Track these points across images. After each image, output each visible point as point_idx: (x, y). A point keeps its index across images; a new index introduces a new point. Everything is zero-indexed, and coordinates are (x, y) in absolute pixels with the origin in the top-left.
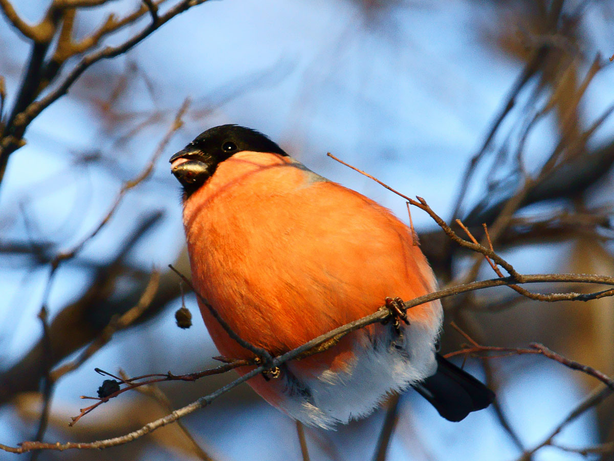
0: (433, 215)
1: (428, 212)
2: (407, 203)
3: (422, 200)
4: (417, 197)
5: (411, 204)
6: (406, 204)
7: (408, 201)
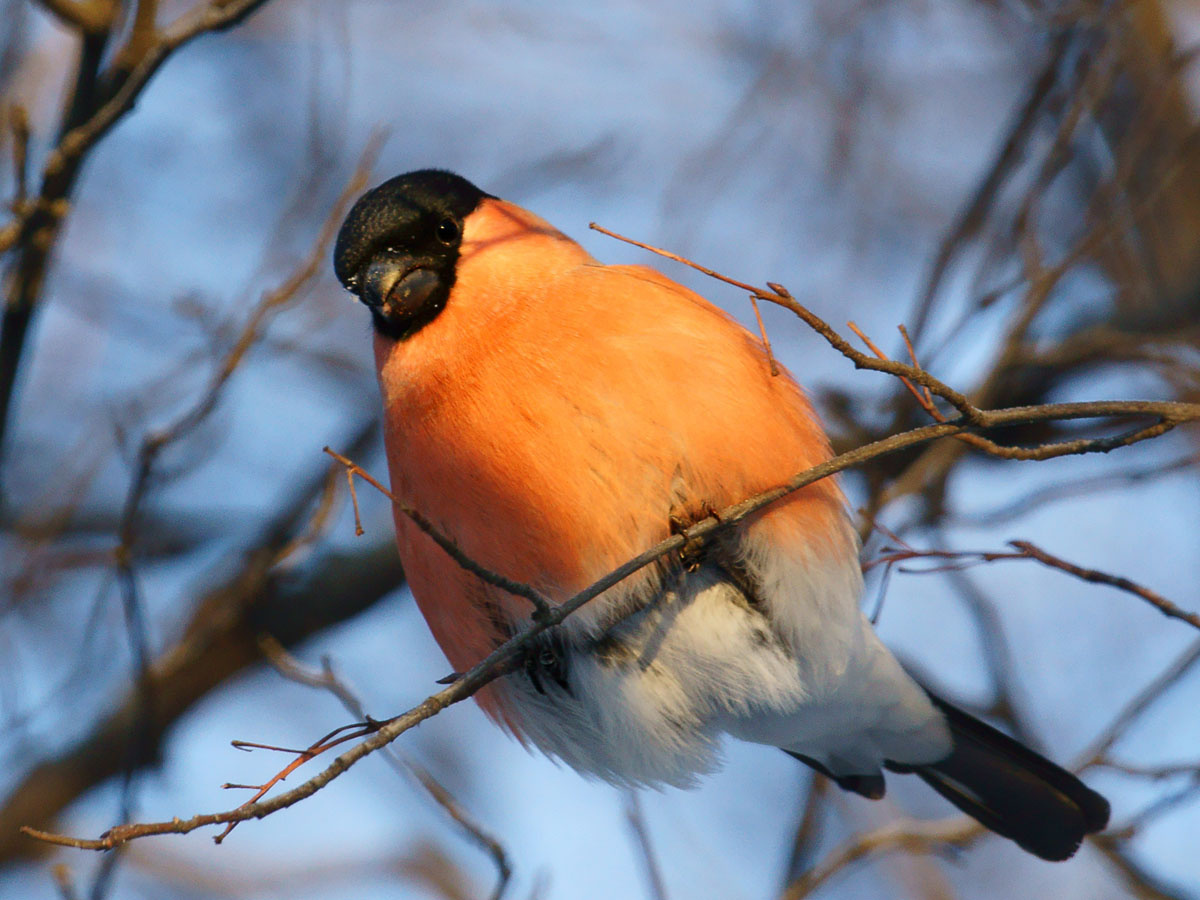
0: (805, 313)
1: (793, 309)
2: (751, 297)
3: (779, 288)
4: (769, 285)
5: (760, 298)
6: (749, 300)
7: (753, 294)
